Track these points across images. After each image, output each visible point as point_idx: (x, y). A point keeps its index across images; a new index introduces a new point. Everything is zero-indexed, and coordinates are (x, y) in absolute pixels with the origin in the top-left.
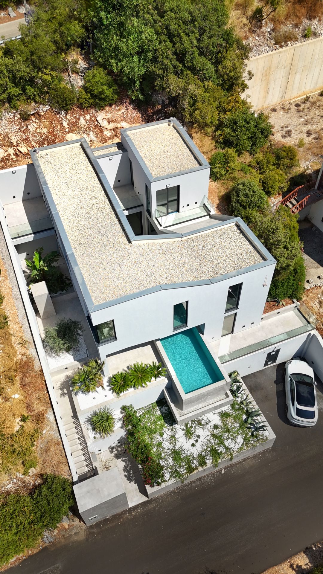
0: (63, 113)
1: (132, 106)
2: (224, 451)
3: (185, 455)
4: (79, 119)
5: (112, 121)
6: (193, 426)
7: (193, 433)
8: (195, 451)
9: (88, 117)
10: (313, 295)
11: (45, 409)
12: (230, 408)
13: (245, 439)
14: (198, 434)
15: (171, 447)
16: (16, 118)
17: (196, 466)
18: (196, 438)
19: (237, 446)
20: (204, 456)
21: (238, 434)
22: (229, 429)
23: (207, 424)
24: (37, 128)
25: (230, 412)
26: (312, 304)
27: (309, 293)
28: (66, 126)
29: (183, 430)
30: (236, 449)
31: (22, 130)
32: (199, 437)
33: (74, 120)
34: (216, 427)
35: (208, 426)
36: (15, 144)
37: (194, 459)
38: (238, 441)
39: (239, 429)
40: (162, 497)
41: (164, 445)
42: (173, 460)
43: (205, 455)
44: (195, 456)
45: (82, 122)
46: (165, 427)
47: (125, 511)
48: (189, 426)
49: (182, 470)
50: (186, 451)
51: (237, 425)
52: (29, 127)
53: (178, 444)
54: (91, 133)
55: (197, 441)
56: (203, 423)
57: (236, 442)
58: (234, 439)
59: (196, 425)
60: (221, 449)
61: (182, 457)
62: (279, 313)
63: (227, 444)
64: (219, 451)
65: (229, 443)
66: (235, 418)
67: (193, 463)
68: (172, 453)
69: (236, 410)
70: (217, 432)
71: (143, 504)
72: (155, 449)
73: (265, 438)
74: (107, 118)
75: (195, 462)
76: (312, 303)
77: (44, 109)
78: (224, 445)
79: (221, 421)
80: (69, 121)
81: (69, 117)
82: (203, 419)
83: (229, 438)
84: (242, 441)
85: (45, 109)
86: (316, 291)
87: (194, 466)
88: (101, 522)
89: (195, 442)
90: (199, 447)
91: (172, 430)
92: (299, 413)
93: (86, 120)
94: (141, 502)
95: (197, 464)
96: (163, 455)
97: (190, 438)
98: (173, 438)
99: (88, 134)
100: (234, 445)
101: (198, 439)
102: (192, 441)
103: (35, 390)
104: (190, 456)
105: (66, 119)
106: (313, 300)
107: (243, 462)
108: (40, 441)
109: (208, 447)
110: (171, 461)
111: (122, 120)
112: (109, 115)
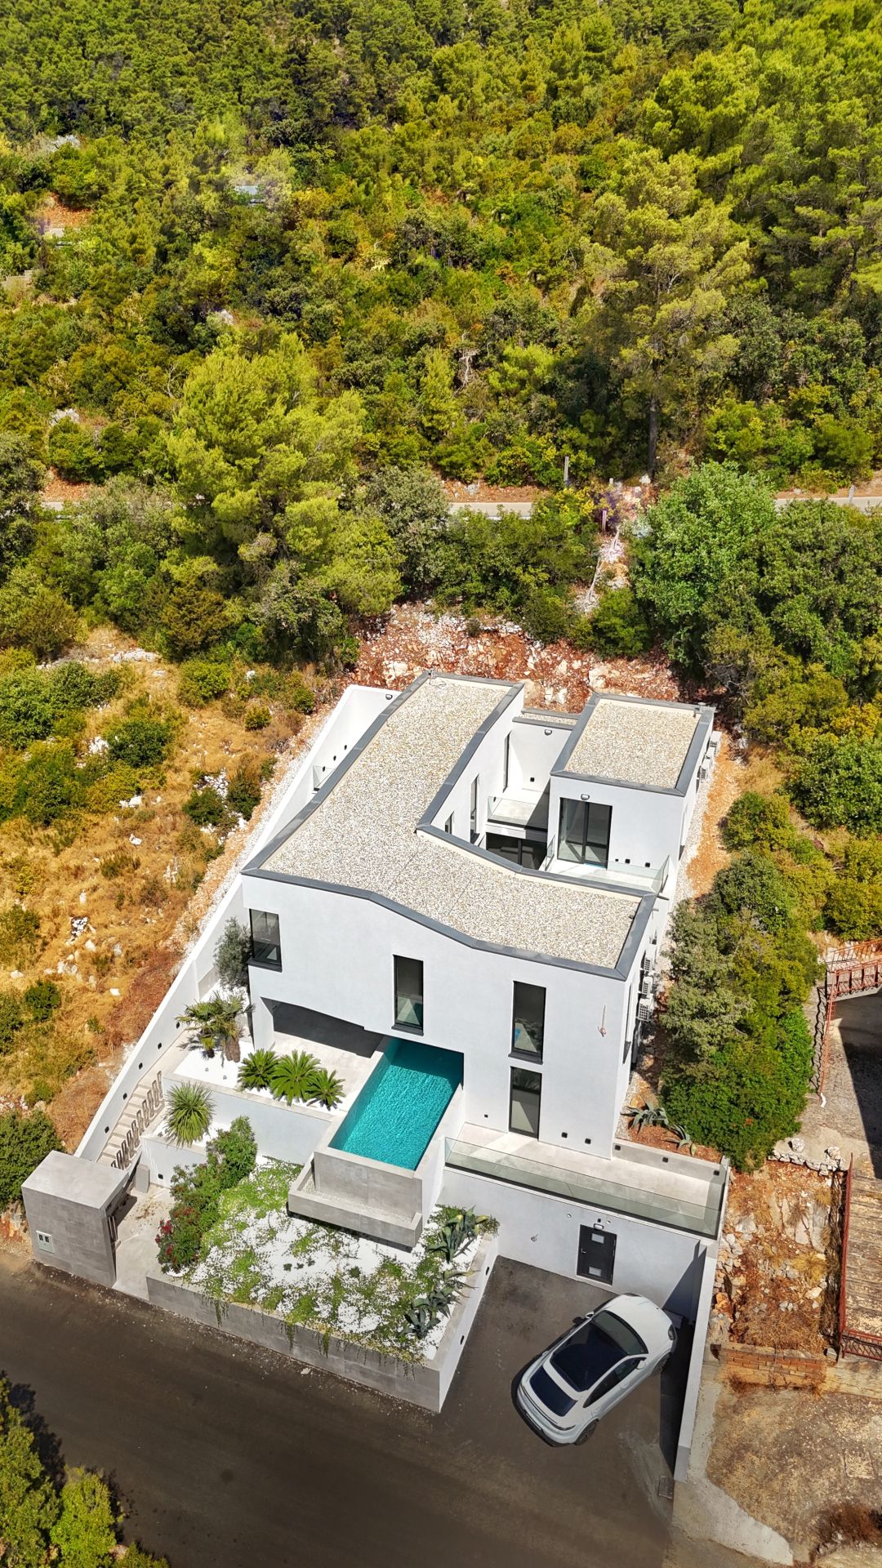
0: (538, 645)
1: (669, 673)
2: (325, 1315)
3: (257, 1269)
4: (559, 663)
5: (615, 685)
6: (321, 1242)
7: (307, 1251)
8: (279, 1277)
9: (577, 664)
10: (789, 1185)
11: (131, 1035)
12: (415, 1267)
13: (379, 1329)
14: (313, 1258)
15: (254, 1242)
16: (459, 629)
17: (255, 1299)
18: (304, 1262)
19: (354, 1328)
20: (284, 1296)
21: (379, 1313)
22: (372, 1293)
23: (347, 1256)
24: (481, 653)
25: (409, 1271)
26: (773, 1202)
27: (781, 1170)
28: (531, 665)
29: (299, 1234)
30: (347, 1331)
31: (457, 648)
32: (311, 1263)
33: (550, 662)
34: (355, 1272)
35: (345, 1260)
36: (429, 663)
37: (264, 1286)
38: (365, 1320)
39: (391, 1308)
40: (171, 1317)
41: (245, 1232)
42: (233, 1262)
43: (289, 1296)
44: (272, 1284)
45: (562, 668)
46: (278, 1211)
47: (100, 1288)
48: (314, 1236)
49: (230, 1286)
50: (265, 1266)
51: (394, 1298)
52: (470, 648)
53: (269, 1247)
54: (564, 691)
55: (300, 1266)
56: (341, 1249)
57: (360, 1319)
58: (362, 1313)
59: (327, 1245)
60: (324, 1310)
61: (252, 1268)
62: (666, 1160)
63: (341, 1310)
64: (316, 1309)
65: (347, 1313)
66: (405, 1286)
67: (256, 1291)
68: (245, 1251)
69: (420, 1276)
70: (348, 1280)
71: (135, 1302)
72: (227, 1227)
73: (417, 1357)
74: (608, 676)
75: (262, 1291)
76: (774, 1199)
77: (510, 628)
78: (335, 1308)
79: (374, 1272)
80: (541, 660)
81: (544, 654)
82: (348, 1245)
83: (356, 1305)
84: (373, 1327)
85: (512, 630)
86: (802, 1180)
87: (253, 1295)
88: (57, 1271)
89: (294, 1265)
90: (293, 1277)
91: (283, 1222)
92: (541, 1383)
93: (570, 668)
94: (135, 1295)
95: (260, 1299)
96: (229, 1244)
97: (295, 1254)
98: (272, 1233)
99: (556, 691)
100: (350, 1321)
101: (306, 1266)
102: (294, 1261)
103: (144, 1001)
104: (265, 1277)
105: (536, 654)
106: (782, 1195)
107: (358, 1388)
108: (86, 1074)
109: (306, 1288)
110: (228, 1261)
111: (635, 689)
112: (616, 674)
